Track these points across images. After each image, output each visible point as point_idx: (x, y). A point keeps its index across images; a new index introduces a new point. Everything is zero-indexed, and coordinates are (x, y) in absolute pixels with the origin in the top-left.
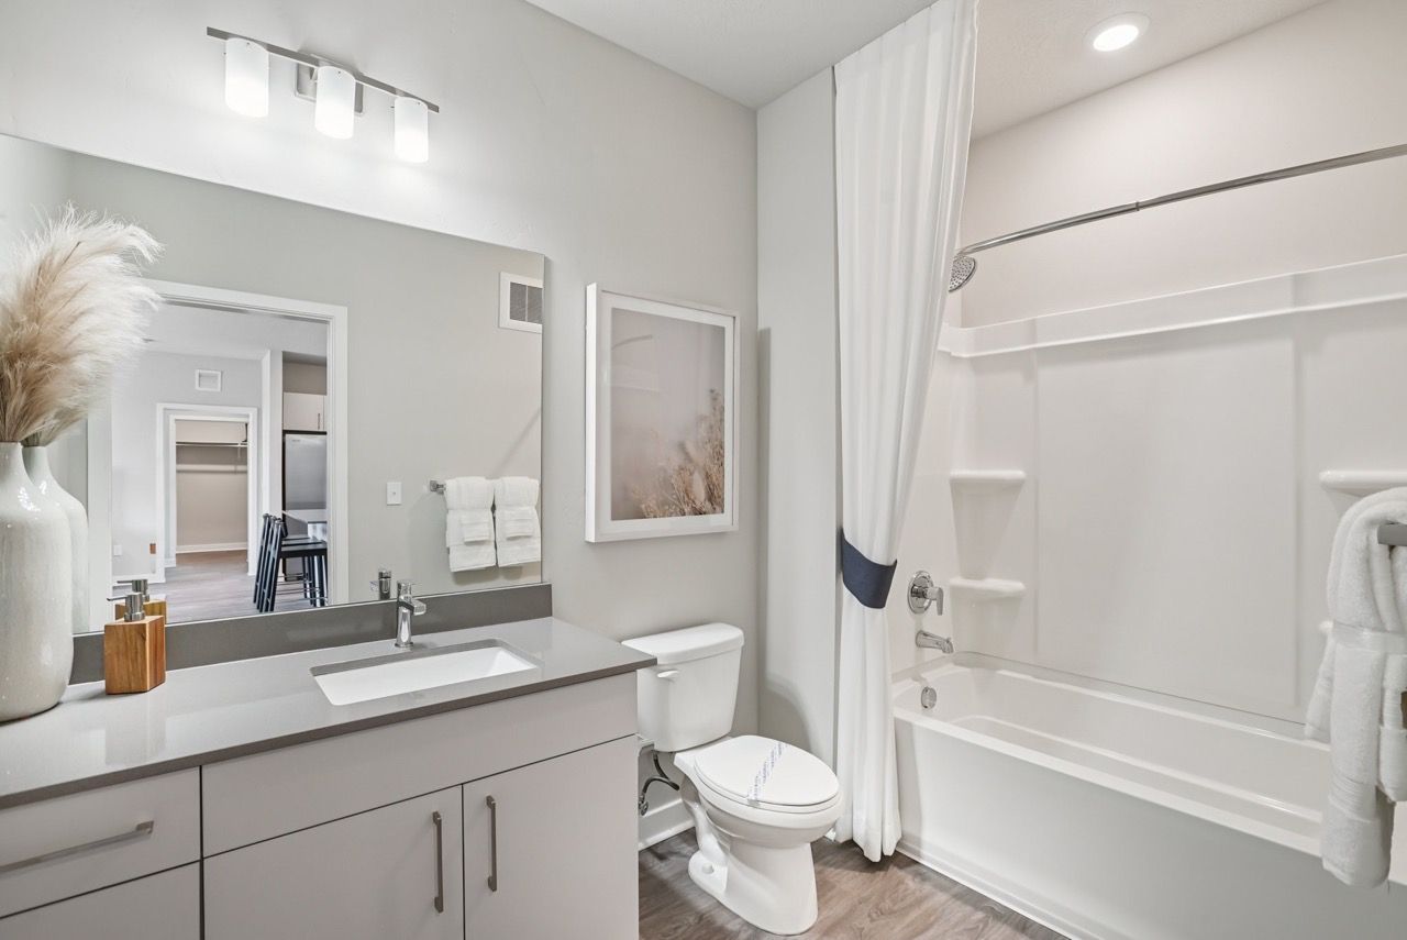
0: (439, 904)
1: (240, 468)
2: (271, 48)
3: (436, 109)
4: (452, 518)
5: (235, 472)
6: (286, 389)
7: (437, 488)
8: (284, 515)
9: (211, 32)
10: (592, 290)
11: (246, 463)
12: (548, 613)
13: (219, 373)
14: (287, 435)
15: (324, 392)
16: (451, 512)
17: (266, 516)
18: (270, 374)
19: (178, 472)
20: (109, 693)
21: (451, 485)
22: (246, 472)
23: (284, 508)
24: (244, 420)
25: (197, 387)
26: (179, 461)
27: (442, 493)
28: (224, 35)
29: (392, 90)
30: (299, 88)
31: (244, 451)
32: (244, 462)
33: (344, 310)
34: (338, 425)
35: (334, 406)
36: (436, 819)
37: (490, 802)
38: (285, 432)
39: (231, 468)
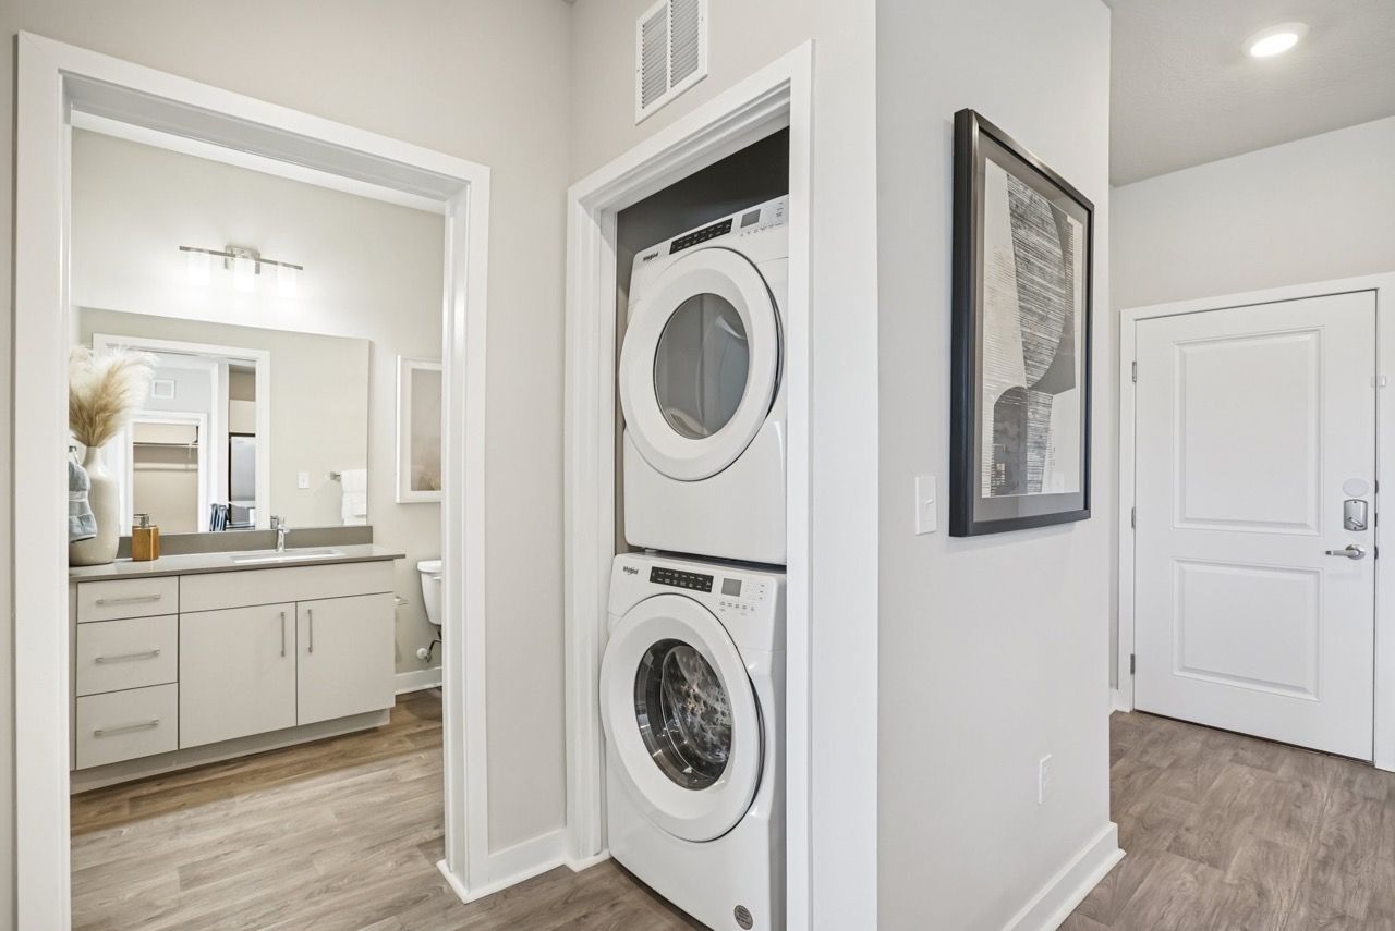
0: (283, 654)
1: (191, 466)
2: (212, 252)
3: (301, 268)
4: (346, 499)
5: (187, 470)
6: (230, 398)
7: (336, 477)
8: (230, 505)
9: (182, 248)
10: (399, 357)
11: (196, 462)
12: (371, 542)
13: (173, 382)
14: (233, 438)
15: (254, 399)
16: (345, 495)
17: (214, 505)
18: (218, 384)
19: (135, 470)
20: (134, 561)
21: (344, 475)
22: (196, 470)
23: (230, 500)
24: (196, 423)
25: (153, 395)
26: (136, 460)
27: (339, 481)
28: (187, 249)
29: (276, 263)
30: (226, 266)
31: (195, 451)
32: (195, 461)
33: (268, 353)
34: (262, 427)
35: (261, 411)
36: (282, 614)
37: (310, 611)
38: (231, 435)
39: (182, 466)
